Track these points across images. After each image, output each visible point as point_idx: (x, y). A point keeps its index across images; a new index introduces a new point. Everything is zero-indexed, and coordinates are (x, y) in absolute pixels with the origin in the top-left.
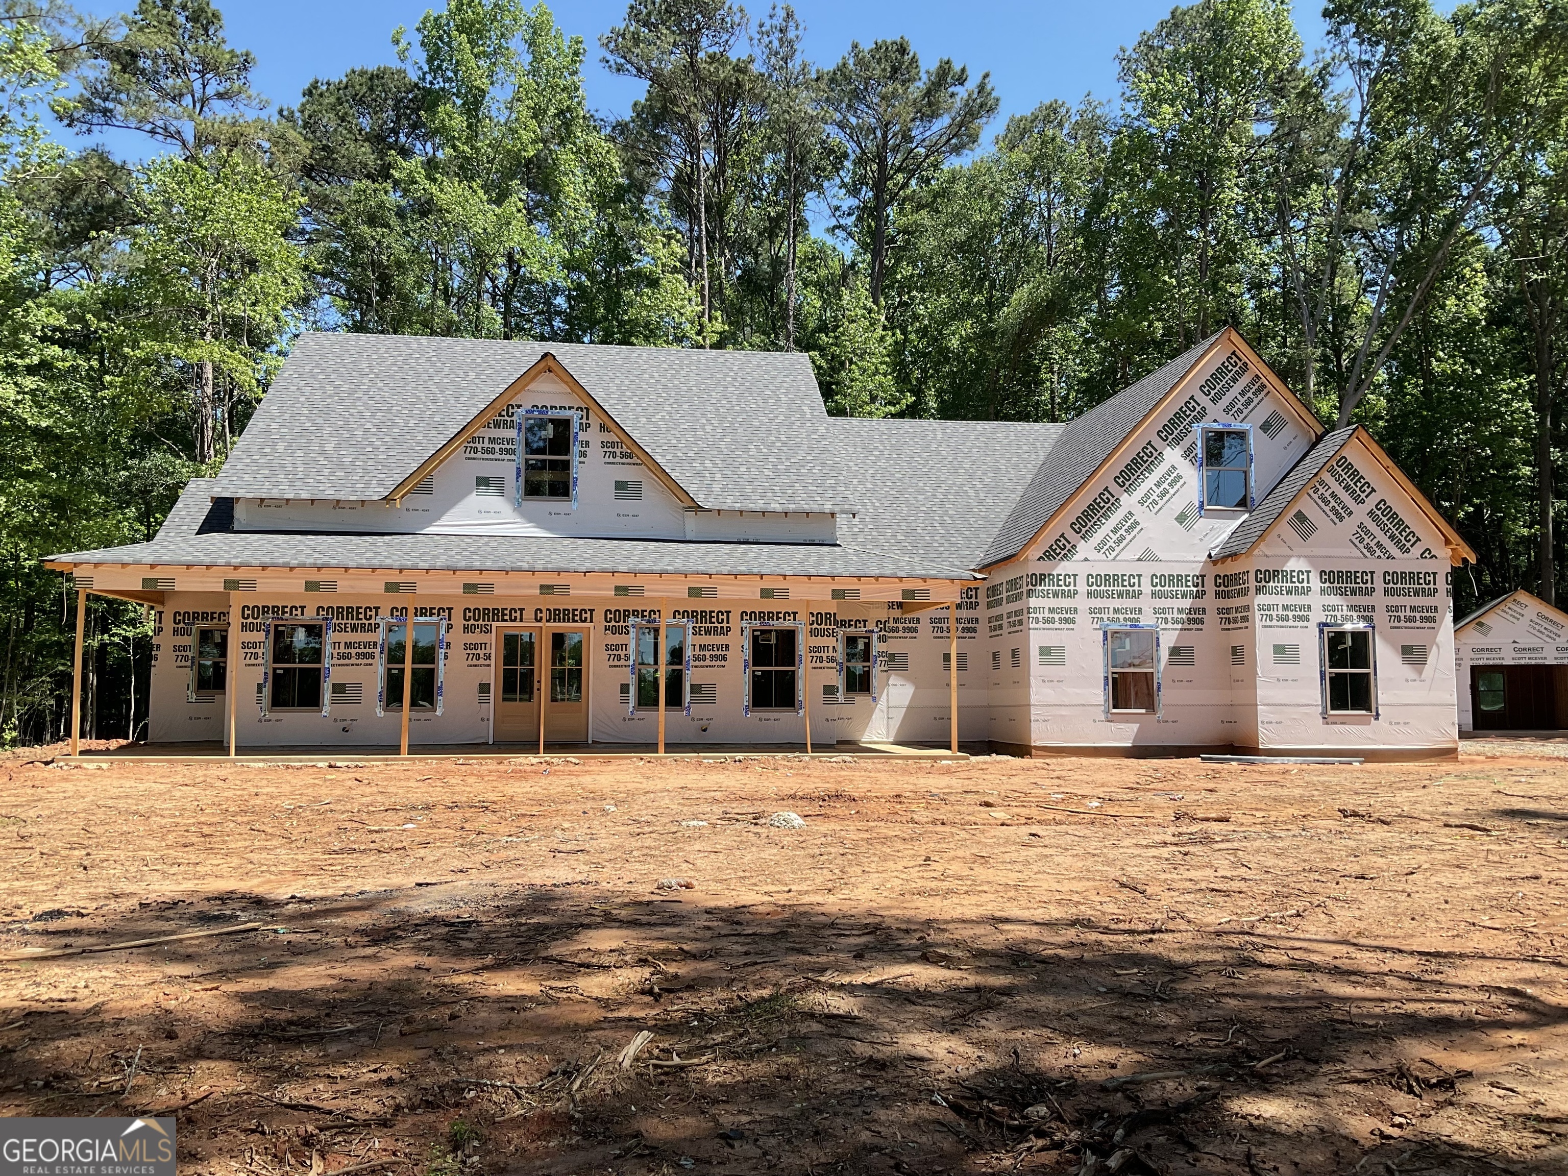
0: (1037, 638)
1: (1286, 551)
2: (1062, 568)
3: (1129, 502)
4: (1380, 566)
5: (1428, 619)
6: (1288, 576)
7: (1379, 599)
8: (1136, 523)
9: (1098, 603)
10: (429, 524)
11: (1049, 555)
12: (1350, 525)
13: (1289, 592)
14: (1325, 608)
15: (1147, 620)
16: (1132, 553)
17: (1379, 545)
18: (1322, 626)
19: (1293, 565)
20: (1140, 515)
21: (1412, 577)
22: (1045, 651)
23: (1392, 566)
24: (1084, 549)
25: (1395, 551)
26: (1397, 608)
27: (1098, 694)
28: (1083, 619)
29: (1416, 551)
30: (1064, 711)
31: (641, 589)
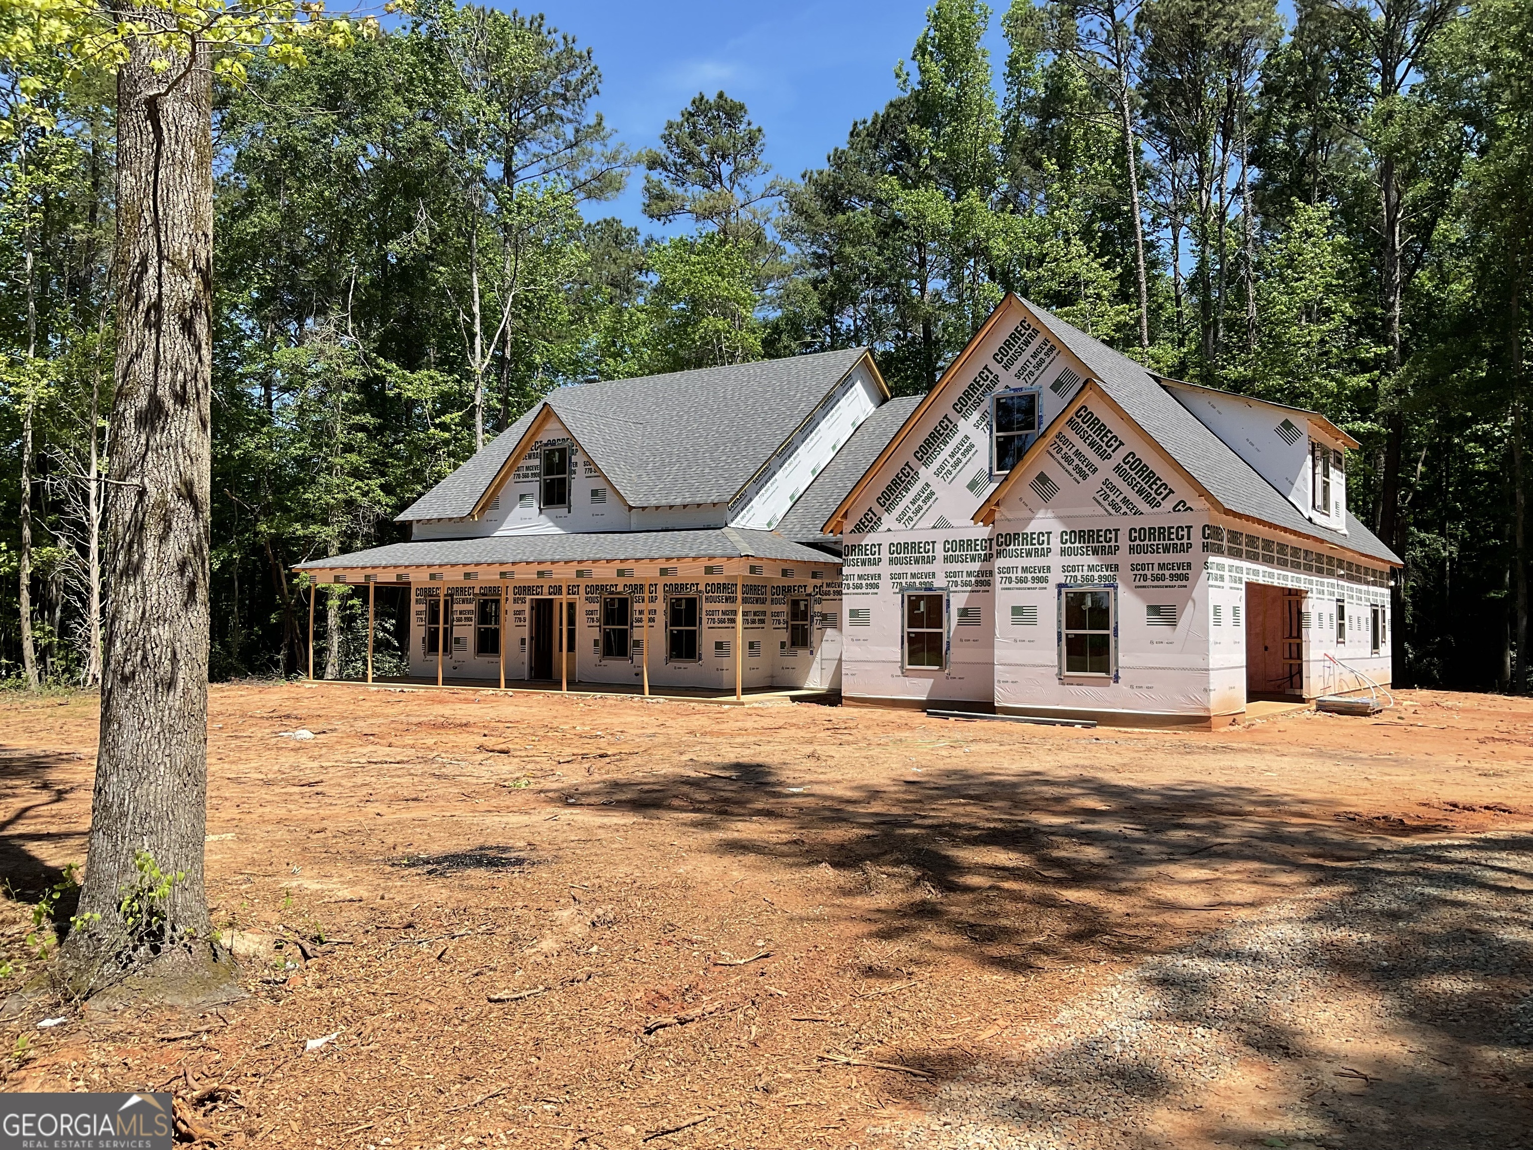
0: (849, 602)
1: (1026, 513)
2: (869, 539)
3: (926, 474)
4: (1125, 523)
5: (1179, 577)
6: (1028, 538)
7: (1123, 557)
8: (933, 493)
9: (898, 569)
10: (496, 530)
11: (859, 528)
12: (1095, 482)
13: (1029, 554)
14: (1065, 569)
15: (939, 582)
16: (928, 521)
17: (1125, 501)
18: (1060, 586)
19: (1033, 527)
20: (937, 485)
21: (1162, 532)
22: (854, 613)
23: (1139, 522)
24: (888, 520)
25: (1143, 507)
26: (1143, 566)
27: (895, 651)
28: (886, 583)
29: (1168, 505)
30: (868, 667)
31: (551, 573)
